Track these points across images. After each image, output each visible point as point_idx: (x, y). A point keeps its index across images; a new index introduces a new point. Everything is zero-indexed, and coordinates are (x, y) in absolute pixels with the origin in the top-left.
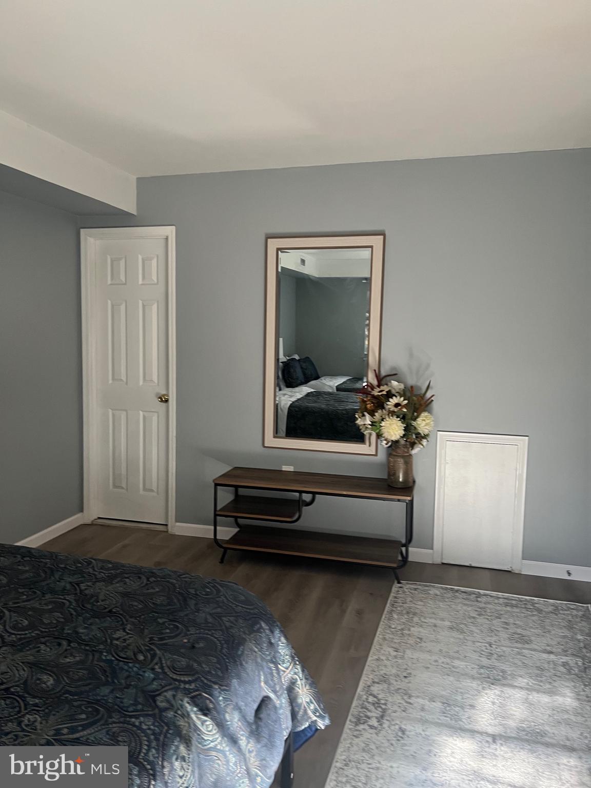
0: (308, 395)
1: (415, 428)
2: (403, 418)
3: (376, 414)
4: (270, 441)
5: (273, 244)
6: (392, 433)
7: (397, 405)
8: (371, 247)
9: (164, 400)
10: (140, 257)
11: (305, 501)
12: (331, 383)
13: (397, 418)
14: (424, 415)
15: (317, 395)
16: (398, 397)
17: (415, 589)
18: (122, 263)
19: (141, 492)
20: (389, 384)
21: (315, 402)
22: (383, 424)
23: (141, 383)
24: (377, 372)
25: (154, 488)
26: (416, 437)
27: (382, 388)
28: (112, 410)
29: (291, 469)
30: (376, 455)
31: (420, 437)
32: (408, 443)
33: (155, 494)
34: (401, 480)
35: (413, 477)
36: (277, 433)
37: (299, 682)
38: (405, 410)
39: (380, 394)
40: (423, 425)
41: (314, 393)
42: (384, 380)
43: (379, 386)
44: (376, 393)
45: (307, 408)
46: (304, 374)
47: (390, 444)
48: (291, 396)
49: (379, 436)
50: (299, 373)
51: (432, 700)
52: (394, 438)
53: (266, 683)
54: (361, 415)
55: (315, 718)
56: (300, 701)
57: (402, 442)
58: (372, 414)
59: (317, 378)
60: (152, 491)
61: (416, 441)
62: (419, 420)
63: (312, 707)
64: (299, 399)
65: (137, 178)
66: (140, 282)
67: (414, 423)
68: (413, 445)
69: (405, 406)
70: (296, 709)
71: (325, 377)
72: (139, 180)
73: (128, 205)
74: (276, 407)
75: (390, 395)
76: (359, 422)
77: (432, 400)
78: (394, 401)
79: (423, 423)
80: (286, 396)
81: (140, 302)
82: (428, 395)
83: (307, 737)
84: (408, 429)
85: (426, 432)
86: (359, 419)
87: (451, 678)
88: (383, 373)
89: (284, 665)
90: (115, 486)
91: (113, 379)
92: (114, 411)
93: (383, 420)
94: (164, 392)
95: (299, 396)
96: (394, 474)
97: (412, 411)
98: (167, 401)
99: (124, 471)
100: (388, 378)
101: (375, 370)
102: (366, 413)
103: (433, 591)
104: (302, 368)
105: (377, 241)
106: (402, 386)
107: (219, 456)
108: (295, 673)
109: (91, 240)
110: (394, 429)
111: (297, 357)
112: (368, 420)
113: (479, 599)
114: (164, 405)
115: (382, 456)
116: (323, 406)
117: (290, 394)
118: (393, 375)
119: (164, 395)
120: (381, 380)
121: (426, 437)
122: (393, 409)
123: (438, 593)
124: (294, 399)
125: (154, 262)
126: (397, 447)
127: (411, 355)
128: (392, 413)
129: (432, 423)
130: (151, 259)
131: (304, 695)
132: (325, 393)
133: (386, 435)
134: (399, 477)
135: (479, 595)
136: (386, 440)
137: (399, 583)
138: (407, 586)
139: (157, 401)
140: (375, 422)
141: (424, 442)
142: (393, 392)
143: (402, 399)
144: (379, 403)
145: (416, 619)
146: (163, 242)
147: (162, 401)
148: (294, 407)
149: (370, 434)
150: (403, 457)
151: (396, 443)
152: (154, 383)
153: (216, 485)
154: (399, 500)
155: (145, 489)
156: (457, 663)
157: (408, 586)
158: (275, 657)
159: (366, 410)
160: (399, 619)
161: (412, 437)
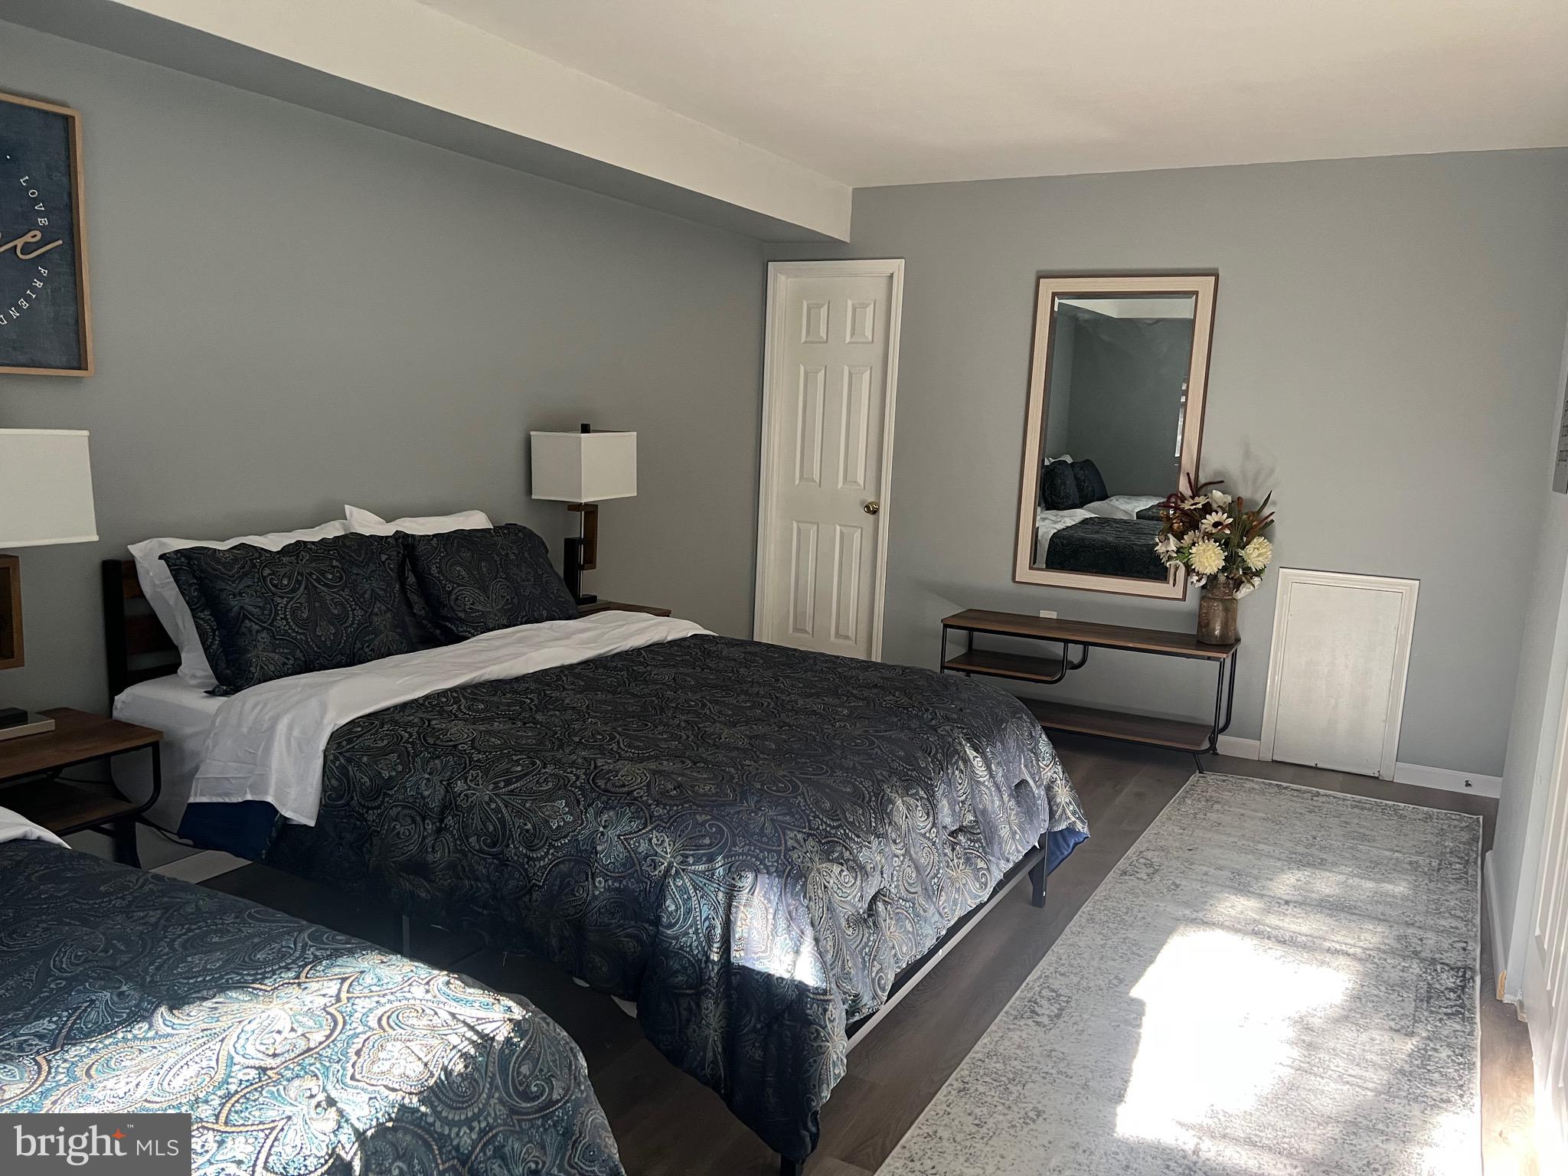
0: (1085, 521)
1: (1244, 561)
2: (1226, 544)
3: (1185, 537)
4: (1024, 573)
5: (1048, 287)
6: (1206, 564)
7: (1216, 525)
8: (1196, 293)
9: (872, 510)
10: (850, 303)
11: (1072, 662)
12: (1128, 507)
13: (1215, 542)
14: (1257, 541)
15: (1103, 522)
16: (1220, 513)
17: (1224, 781)
18: (824, 311)
19: (832, 638)
20: (1209, 494)
21: (1097, 532)
22: (1194, 550)
23: (840, 485)
24: (1192, 477)
25: (851, 633)
26: (1244, 574)
27: (1197, 499)
28: (797, 522)
29: (1054, 615)
30: (1184, 599)
31: (1250, 574)
32: (1231, 581)
33: (852, 643)
34: (1217, 633)
35: (1235, 629)
36: (1035, 562)
37: (1059, 782)
38: (1228, 532)
39: (1192, 507)
40: (1254, 555)
41: (1096, 520)
42: (1203, 489)
43: (1193, 498)
44: (1187, 506)
45: (1083, 539)
46: (1080, 489)
47: (1203, 582)
48: (1056, 522)
49: (1189, 570)
50: (1070, 488)
51: (1220, 868)
52: (1208, 571)
53: (1025, 766)
54: (1163, 537)
55: (1073, 819)
56: (1058, 800)
57: (1222, 578)
58: (1179, 537)
59: (1104, 497)
60: (847, 637)
61: (1244, 578)
62: (1250, 547)
63: (1071, 808)
64: (1068, 527)
65: (854, 189)
66: (848, 339)
67: (1242, 553)
68: (1238, 585)
69: (1229, 526)
70: (1055, 808)
71: (1117, 497)
72: (857, 192)
73: (838, 229)
74: (1035, 531)
75: (1207, 509)
76: (1160, 548)
77: (1272, 521)
78: (1212, 518)
79: (1255, 553)
80: (1047, 521)
81: (846, 369)
82: (1266, 512)
83: (1064, 856)
84: (1232, 560)
85: (1260, 566)
86: (1160, 544)
87: (1249, 857)
88: (1202, 480)
89: (1045, 762)
90: (795, 629)
91: (801, 478)
92: (800, 524)
93: (1194, 544)
94: (872, 499)
95: (1069, 522)
96: (1208, 624)
97: (1238, 534)
98: (875, 512)
99: (809, 611)
100: (1209, 487)
101: (1188, 474)
102: (1170, 535)
103: (1248, 785)
104: (1076, 478)
105: (1205, 285)
106: (1229, 499)
107: (946, 592)
108: (1055, 772)
109: (782, 278)
110: (1209, 558)
111: (1069, 460)
112: (1173, 544)
113: (1315, 798)
114: (871, 517)
115: (1192, 602)
116: (1110, 539)
117: (1053, 518)
118: (1218, 483)
119: (871, 503)
120: (1197, 490)
121: (1258, 573)
122: (1210, 529)
123: (1257, 787)
124: (1060, 526)
125: (870, 310)
126: (1214, 587)
127: (1247, 454)
128: (1209, 536)
129: (1269, 553)
130: (864, 306)
131: (1064, 795)
132: (1115, 521)
133: (1197, 566)
134: (1214, 630)
135: (1318, 794)
136: (1198, 574)
137: (1200, 773)
138: (1211, 777)
139: (862, 511)
140: (1182, 548)
141: (1256, 580)
142: (1215, 506)
143: (1226, 515)
144: (1192, 521)
145: (1217, 807)
146: (884, 282)
147: (869, 511)
148: (1060, 538)
149: (1177, 568)
150: (1222, 601)
151: (1212, 578)
152: (859, 485)
153: (946, 626)
154: (1209, 658)
155: (838, 635)
156: (1261, 846)
157: (1213, 777)
158: (1034, 748)
159: (1171, 530)
160: (1193, 805)
161: (1235, 572)
